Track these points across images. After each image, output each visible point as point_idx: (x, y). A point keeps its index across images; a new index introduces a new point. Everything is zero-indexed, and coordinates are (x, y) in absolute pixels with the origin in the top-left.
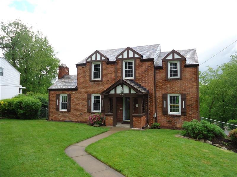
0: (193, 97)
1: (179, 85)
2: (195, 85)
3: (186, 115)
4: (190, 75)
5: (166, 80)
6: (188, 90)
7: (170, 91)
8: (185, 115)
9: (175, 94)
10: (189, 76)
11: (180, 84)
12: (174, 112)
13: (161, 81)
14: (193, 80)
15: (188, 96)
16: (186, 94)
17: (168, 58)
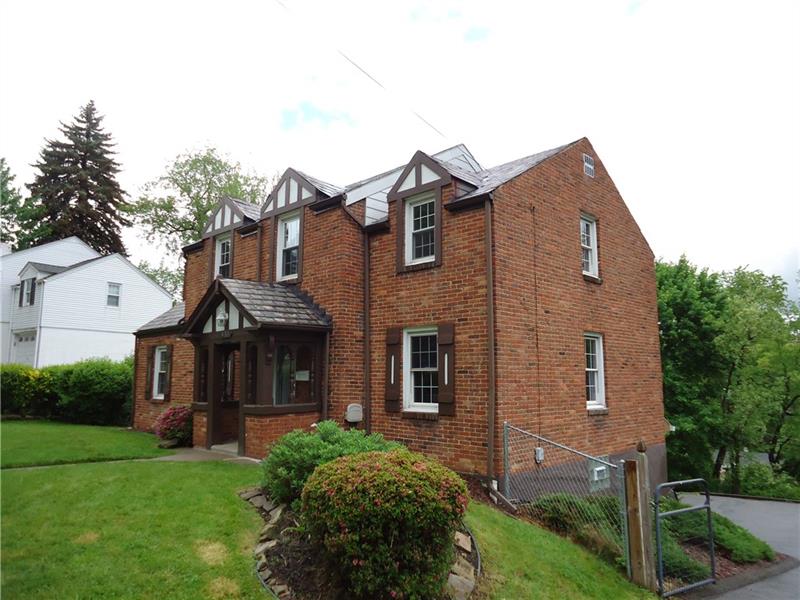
0: (477, 337)
1: (434, 288)
2: (483, 283)
3: (455, 416)
4: (466, 243)
5: (399, 274)
6: (460, 307)
7: (408, 317)
8: (452, 415)
9: (421, 327)
10: (464, 248)
11: (438, 285)
12: (425, 401)
13: (383, 279)
14: (478, 262)
15: (460, 334)
16: (454, 325)
17: (405, 187)
